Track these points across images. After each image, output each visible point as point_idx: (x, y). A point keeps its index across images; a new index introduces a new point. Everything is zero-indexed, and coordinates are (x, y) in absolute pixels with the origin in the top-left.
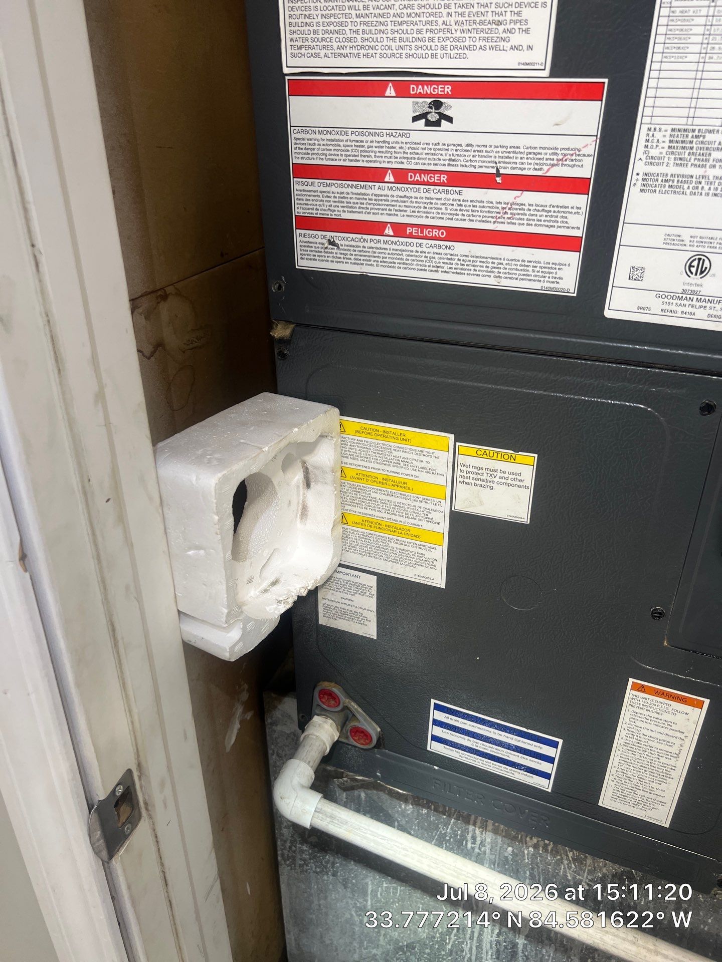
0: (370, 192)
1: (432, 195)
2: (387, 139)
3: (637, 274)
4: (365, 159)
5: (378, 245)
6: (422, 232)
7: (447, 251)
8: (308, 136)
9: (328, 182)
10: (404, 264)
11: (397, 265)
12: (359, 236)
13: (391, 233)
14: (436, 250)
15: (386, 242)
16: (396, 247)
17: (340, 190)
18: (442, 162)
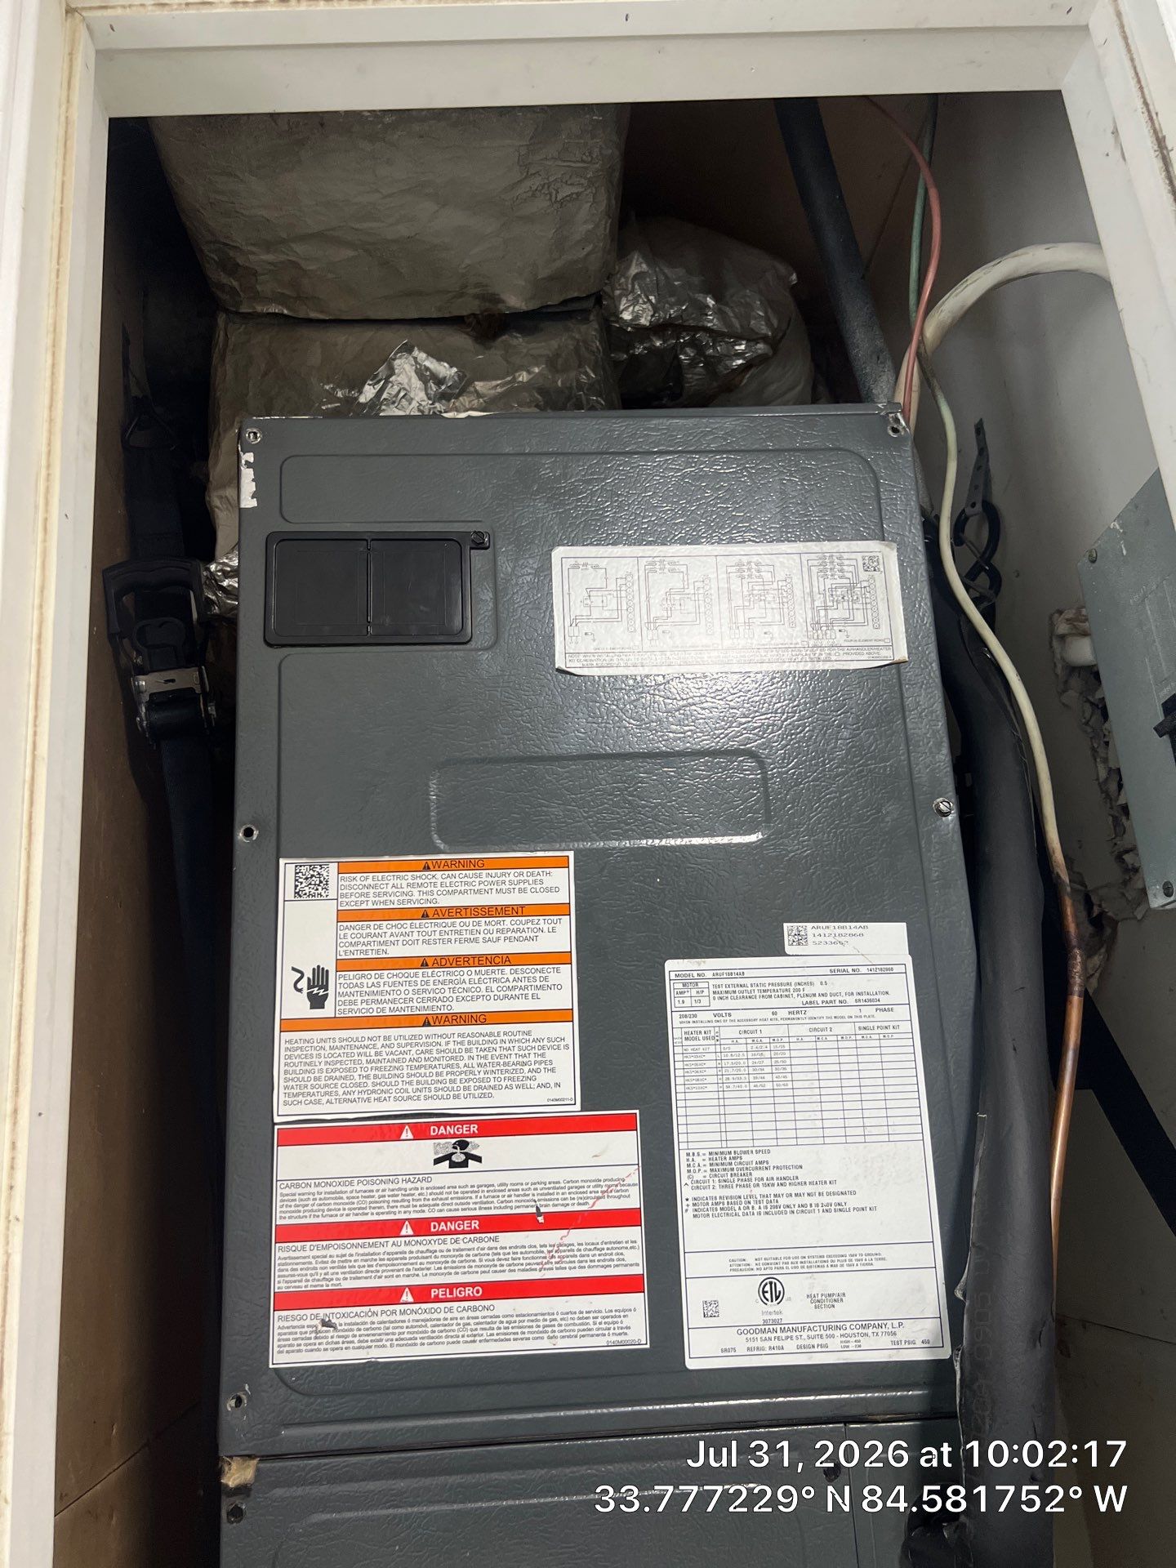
0: (381, 1250)
1: (462, 1246)
2: (404, 1185)
3: (711, 1309)
4: (375, 1211)
5: (392, 1318)
6: (451, 1293)
7: (485, 1313)
8: (300, 1190)
9: (324, 1243)
10: (429, 1338)
11: (419, 1341)
12: (366, 1309)
13: (410, 1299)
14: (470, 1314)
15: (403, 1313)
16: (417, 1317)
17: (340, 1252)
18: (471, 1206)
